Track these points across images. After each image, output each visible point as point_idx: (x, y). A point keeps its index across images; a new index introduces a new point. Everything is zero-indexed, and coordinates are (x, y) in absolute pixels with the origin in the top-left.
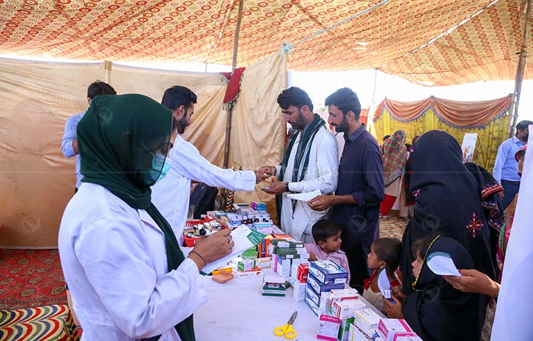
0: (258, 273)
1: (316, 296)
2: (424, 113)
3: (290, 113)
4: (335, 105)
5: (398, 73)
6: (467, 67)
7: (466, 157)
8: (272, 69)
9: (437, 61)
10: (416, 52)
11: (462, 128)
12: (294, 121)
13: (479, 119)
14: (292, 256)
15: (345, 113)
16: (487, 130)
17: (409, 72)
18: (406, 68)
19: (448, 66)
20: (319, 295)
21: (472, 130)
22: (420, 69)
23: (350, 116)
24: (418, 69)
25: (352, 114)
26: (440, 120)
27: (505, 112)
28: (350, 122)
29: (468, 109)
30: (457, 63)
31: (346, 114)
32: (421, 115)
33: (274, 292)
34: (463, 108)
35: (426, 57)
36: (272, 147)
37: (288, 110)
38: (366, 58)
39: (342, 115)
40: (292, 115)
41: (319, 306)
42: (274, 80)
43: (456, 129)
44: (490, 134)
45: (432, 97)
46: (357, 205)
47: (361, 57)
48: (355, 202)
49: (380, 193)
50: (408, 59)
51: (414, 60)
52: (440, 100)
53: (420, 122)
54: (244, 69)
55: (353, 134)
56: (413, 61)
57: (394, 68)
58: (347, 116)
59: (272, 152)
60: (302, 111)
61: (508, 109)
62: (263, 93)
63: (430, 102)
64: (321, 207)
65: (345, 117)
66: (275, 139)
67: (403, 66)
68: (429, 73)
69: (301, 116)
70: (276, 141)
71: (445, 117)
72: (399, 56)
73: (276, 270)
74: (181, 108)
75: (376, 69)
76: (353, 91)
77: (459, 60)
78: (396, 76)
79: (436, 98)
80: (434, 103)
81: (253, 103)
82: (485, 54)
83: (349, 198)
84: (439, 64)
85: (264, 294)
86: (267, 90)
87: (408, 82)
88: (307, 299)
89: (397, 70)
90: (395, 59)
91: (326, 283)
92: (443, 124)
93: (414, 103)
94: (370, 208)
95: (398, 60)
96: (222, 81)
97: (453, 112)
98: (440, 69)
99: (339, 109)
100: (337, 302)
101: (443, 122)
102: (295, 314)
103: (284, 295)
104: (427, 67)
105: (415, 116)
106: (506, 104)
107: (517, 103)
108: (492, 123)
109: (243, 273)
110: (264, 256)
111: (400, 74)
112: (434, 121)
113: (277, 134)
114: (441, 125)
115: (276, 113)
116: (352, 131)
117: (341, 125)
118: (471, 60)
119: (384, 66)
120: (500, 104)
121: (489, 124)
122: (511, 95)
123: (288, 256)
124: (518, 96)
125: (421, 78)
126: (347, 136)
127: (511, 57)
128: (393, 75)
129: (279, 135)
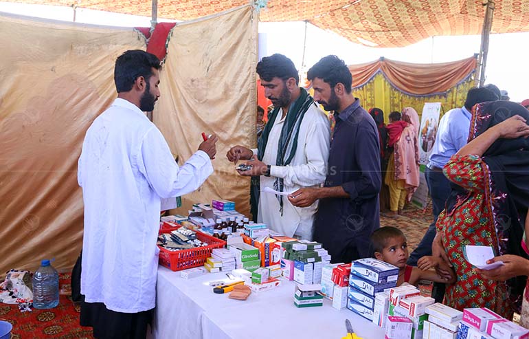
0: (277, 284)
1: (369, 299)
2: (372, 79)
3: (272, 87)
4: (319, 78)
5: (335, 27)
6: (418, 26)
7: (429, 131)
8: (232, 30)
9: (383, 18)
10: (359, 4)
11: (419, 97)
12: (278, 97)
13: (440, 86)
14: (313, 260)
15: (332, 86)
16: (449, 98)
17: (347, 27)
18: (345, 22)
19: (395, 24)
20: (373, 297)
21: (431, 99)
22: (362, 25)
23: (339, 88)
24: (360, 25)
25: (342, 86)
26: (392, 87)
27: (470, 76)
28: (339, 96)
29: (426, 73)
30: (407, 20)
31: (334, 87)
32: (369, 82)
33: (311, 302)
34: (420, 72)
35: (371, 11)
36: (236, 130)
37: (271, 83)
38: (296, 7)
39: (329, 89)
40: (276, 89)
41: (373, 309)
42: (237, 44)
43: (412, 98)
44: (453, 103)
45: (382, 59)
46: (348, 198)
47: (291, 5)
48: (347, 194)
49: (375, 183)
50: (348, 12)
51: (355, 13)
52: (393, 63)
53: (368, 90)
54: (173, 25)
55: (345, 112)
56: (354, 15)
57: (330, 22)
58: (336, 90)
59: (236, 135)
60: (288, 84)
61: (474, 72)
62: (219, 61)
63: (380, 65)
64: (304, 201)
65: (333, 91)
66: (240, 119)
67: (341, 19)
68: (372, 31)
69: (286, 91)
70: (243, 122)
71: (398, 84)
72: (338, 7)
73: (292, 279)
74: (139, 79)
75: (306, 21)
76: (340, 58)
77: (409, 17)
78: (331, 32)
79: (388, 60)
80: (384, 66)
81: (198, 73)
82: (441, 10)
83: (339, 190)
84: (385, 21)
85: (300, 306)
86: (226, 57)
87: (346, 39)
88: (350, 304)
89: (334, 24)
90: (331, 11)
91: (380, 282)
92: (396, 93)
93: (359, 67)
94: (364, 201)
95: (335, 12)
96: (139, 39)
97: (409, 78)
98: (385, 28)
99: (325, 81)
100: (401, 300)
101: (395, 90)
102: (347, 322)
103: (321, 305)
104: (370, 23)
105: (361, 83)
106: (471, 66)
107: (484, 65)
108: (455, 89)
109: (260, 286)
110: (267, 264)
111: (336, 29)
112: (385, 90)
113: (244, 113)
114: (394, 94)
115: (242, 86)
116: (344, 107)
117: (330, 101)
118: (423, 17)
119: (317, 18)
120: (464, 67)
121: (451, 91)
122: (476, 55)
123: (309, 260)
124: (485, 56)
125: (362, 35)
126: (338, 114)
127: (468, 11)
128: (328, 30)
129: (247, 114)
